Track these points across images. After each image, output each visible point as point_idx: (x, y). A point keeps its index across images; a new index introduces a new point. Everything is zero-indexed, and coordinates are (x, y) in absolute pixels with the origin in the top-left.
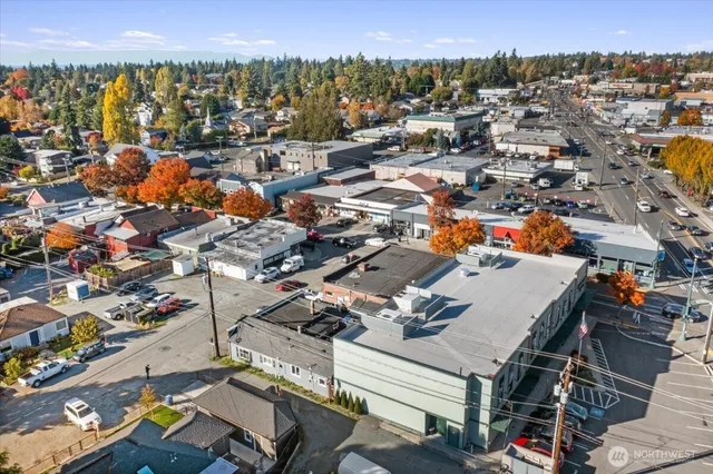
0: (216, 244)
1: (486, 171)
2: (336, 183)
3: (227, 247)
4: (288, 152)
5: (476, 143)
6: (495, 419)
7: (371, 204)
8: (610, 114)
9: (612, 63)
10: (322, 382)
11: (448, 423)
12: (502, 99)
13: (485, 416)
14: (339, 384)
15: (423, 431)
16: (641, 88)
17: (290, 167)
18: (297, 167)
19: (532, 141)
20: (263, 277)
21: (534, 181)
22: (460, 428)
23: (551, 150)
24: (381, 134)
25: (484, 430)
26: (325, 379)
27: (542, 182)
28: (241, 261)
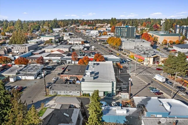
0: (20, 72)
1: (72, 48)
2: (37, 54)
3: (24, 72)
4: (14, 48)
5: (63, 42)
6: (116, 89)
7: (52, 58)
8: (88, 34)
9: (78, 22)
10: (78, 93)
11: (109, 92)
12: (60, 31)
13: (115, 89)
14: (83, 92)
15: (103, 96)
16: (89, 28)
17: (15, 52)
18: (18, 52)
19: (76, 40)
20: (39, 78)
21: (83, 49)
22: (111, 92)
23: (82, 42)
24: (36, 41)
25: (115, 92)
26: (79, 92)
27: (85, 49)
28: (31, 75)
